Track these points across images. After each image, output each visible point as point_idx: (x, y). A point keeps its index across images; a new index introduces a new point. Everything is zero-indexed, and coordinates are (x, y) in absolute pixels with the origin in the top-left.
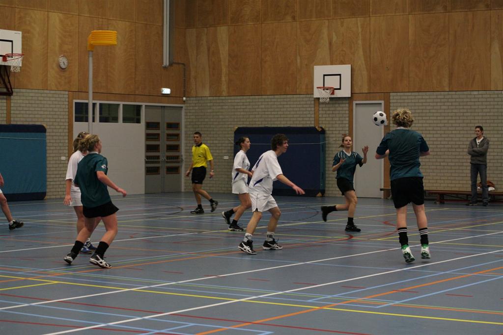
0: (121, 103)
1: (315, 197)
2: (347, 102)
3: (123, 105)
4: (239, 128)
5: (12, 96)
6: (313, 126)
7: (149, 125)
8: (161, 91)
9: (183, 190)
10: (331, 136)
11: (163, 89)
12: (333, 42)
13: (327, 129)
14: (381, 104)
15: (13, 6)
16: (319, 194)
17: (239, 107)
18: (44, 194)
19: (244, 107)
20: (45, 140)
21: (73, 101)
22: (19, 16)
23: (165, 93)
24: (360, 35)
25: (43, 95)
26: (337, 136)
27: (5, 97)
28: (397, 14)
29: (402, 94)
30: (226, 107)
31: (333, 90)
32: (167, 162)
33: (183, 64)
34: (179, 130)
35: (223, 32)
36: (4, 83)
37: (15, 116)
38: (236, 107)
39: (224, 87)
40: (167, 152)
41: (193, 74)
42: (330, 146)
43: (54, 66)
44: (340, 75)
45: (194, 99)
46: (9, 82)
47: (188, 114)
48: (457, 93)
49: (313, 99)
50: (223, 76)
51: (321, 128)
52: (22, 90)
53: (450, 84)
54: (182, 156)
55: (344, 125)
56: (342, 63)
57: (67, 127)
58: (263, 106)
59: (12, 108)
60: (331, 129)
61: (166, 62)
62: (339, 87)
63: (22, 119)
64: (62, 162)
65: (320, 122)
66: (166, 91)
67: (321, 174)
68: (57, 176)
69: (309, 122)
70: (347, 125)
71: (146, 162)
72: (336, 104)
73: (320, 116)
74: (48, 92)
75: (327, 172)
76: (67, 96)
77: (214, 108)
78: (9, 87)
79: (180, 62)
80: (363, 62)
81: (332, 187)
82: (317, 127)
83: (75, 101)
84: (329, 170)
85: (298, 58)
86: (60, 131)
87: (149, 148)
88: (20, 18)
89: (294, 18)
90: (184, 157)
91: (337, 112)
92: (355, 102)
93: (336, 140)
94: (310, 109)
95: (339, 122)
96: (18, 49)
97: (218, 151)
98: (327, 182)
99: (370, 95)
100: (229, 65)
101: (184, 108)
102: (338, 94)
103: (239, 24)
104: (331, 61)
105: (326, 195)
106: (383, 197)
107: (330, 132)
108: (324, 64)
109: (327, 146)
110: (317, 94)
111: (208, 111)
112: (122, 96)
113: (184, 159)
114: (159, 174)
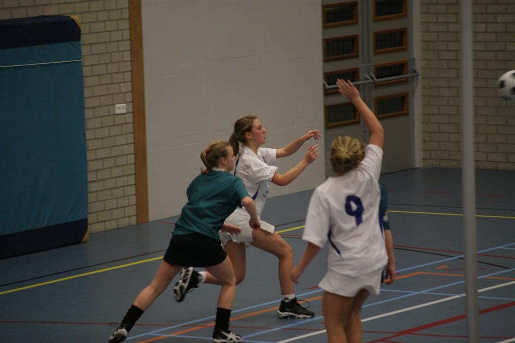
9: (418, 163)
18: (82, 225)
20: (79, 66)
32: (377, 86)
40: (375, 54)
54: (414, 59)
64: (118, 120)
71: (327, 93)
86: (111, 26)
87: (332, 49)
90: (419, 65)
113: (419, 70)
114: (358, 123)
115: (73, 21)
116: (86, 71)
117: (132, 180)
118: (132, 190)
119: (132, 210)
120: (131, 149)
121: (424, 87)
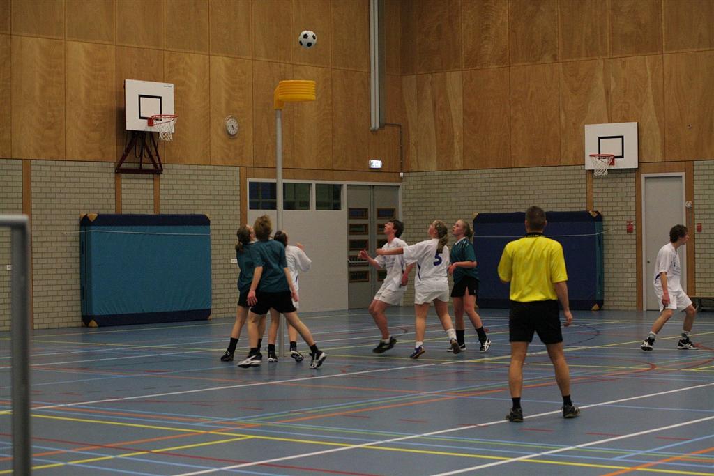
0: (314, 182)
1: (590, 310)
2: (633, 175)
3: (317, 185)
4: (479, 215)
5: (161, 175)
6: (585, 209)
7: (353, 213)
8: (369, 165)
10: (611, 223)
11: (372, 161)
12: (612, 90)
13: (604, 214)
14: (681, 177)
15: (161, 49)
16: (596, 307)
17: (479, 185)
18: (208, 312)
19: (488, 184)
20: (209, 237)
21: (246, 181)
22: (169, 62)
23: (374, 167)
24: (649, 80)
25: (205, 172)
26: (620, 223)
27: (151, 176)
28: (701, 49)
30: (462, 185)
31: (613, 159)
35: (454, 80)
36: (150, 156)
37: (166, 202)
38: (475, 185)
39: (458, 157)
41: (413, 138)
42: (609, 237)
43: (220, 132)
44: (622, 137)
45: (416, 174)
46: (157, 155)
47: (408, 196)
49: (584, 172)
50: (456, 141)
51: (597, 212)
52: (175, 166)
55: (628, 208)
56: (625, 120)
57: (239, 217)
58: (514, 183)
59: (162, 192)
60: (610, 214)
61: (375, 124)
62: (621, 155)
63: (175, 207)
64: (232, 266)
65: (595, 204)
66: (376, 164)
67: (597, 277)
68: (226, 286)
69: (579, 205)
70: (634, 208)
71: (350, 265)
72: (617, 178)
73: (595, 195)
74: (211, 168)
75: (605, 275)
76: (238, 174)
77: (444, 186)
78: (158, 162)
79: (394, 122)
80: (655, 118)
82: (590, 212)
83: (249, 180)
84: (608, 272)
85: (562, 114)
86: (230, 222)
87: (353, 245)
88: (171, 65)
89: (555, 57)
91: (619, 190)
92: (644, 176)
93: (618, 230)
94: (580, 186)
95: (622, 204)
96: (169, 109)
98: (606, 289)
99: (664, 164)
100: (464, 126)
102: (620, 164)
103: (478, 67)
104: (608, 118)
105: (604, 307)
107: (610, 218)
108: (599, 121)
109: (605, 238)
110: (590, 164)
111: (436, 191)
112: (315, 173)
114: (368, 281)
115: (206, 216)
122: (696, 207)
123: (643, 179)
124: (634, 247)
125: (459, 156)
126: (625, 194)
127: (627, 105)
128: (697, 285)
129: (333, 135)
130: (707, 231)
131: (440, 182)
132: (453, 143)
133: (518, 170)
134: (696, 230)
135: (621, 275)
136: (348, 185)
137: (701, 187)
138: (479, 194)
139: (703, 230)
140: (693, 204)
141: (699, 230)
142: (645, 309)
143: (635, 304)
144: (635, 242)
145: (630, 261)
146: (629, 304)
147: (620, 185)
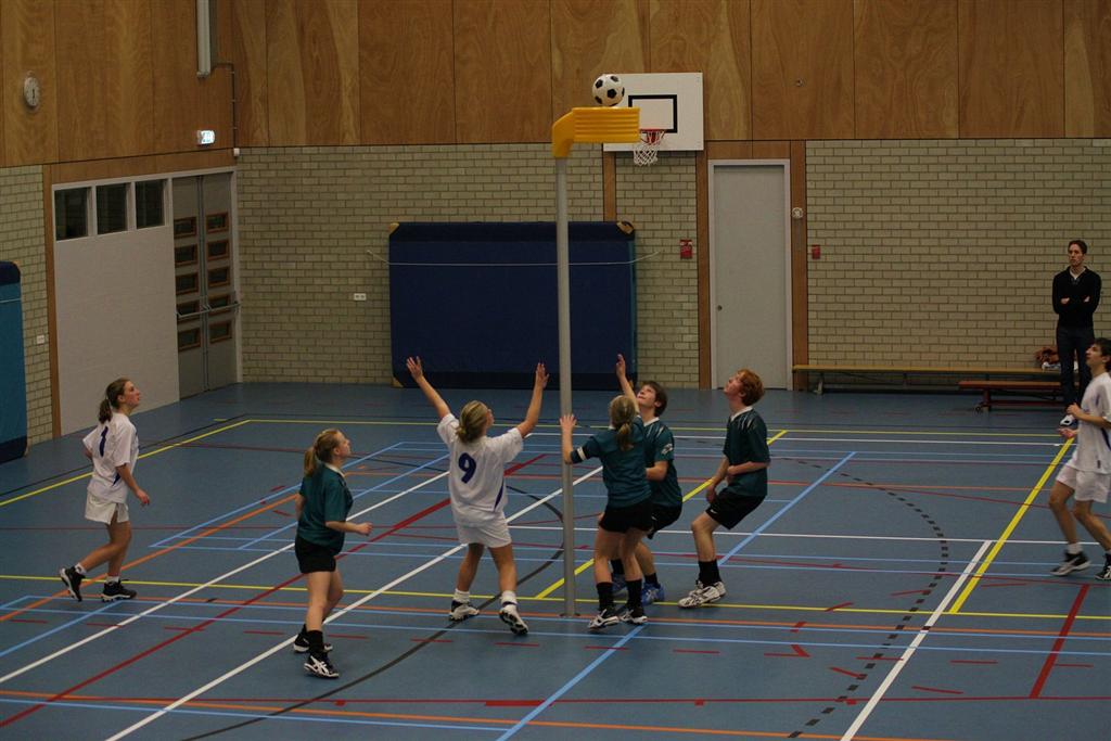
0: (133, 180)
2: (693, 161)
3: (136, 183)
4: (403, 226)
6: (599, 219)
7: (184, 227)
8: (197, 138)
9: (239, 379)
10: (648, 242)
11: (202, 133)
12: (652, 15)
13: (637, 226)
14: (783, 166)
17: (394, 172)
18: (24, 440)
19: (410, 172)
20: (20, 303)
21: (50, 189)
23: (205, 142)
26: (670, 242)
29: (837, 144)
30: (358, 173)
31: (653, 135)
32: (211, 314)
33: (232, 66)
34: (227, 230)
38: (383, 173)
39: (349, 122)
40: (210, 288)
41: (257, 89)
42: (646, 266)
43: (17, 103)
44: (674, 97)
45: (264, 151)
47: (248, 189)
48: (980, 143)
49: (599, 155)
50: (344, 94)
51: (627, 223)
53: (962, 121)
54: (235, 292)
55: (684, 218)
56: (678, 67)
57: (44, 258)
58: (461, 171)
60: (648, 226)
61: (205, 66)
62: (672, 128)
65: (620, 210)
66: (208, 137)
69: (591, 211)
70: (693, 218)
71: (179, 322)
73: (620, 194)
74: (6, 171)
75: (639, 329)
76: (39, 178)
77: (323, 173)
79: (226, 61)
80: (734, 66)
81: (655, 365)
82: (619, 224)
83: (56, 187)
85: (556, 55)
87: (185, 284)
90: (238, 298)
91: (664, 186)
92: (711, 163)
93: (664, 254)
94: (590, 179)
95: (671, 210)
97: (334, 281)
99: (751, 145)
100: (361, 68)
101: (235, 174)
102: (670, 143)
104: (645, 64)
106: (790, 387)
107: (650, 234)
111: (305, 181)
112: (135, 162)
113: (240, 302)
114: (199, 346)
115: (15, 265)
116: (24, 307)
117: (49, 400)
118: (49, 410)
119: (49, 427)
120: (47, 374)
121: (242, 315)
122: (809, 217)
123: (711, 170)
124: (695, 282)
125: (351, 122)
126: (676, 194)
127: (680, 42)
128: (812, 347)
129: (154, 93)
130: (829, 258)
131: (315, 166)
132: (339, 99)
133: (469, 147)
134: (810, 257)
135: (670, 330)
136: (174, 179)
137: (819, 185)
138: (394, 188)
139: (823, 257)
140: (806, 214)
141: (816, 255)
142: (714, 387)
143: (696, 378)
144: (695, 274)
145: (686, 306)
146: (685, 378)
147: (668, 178)
